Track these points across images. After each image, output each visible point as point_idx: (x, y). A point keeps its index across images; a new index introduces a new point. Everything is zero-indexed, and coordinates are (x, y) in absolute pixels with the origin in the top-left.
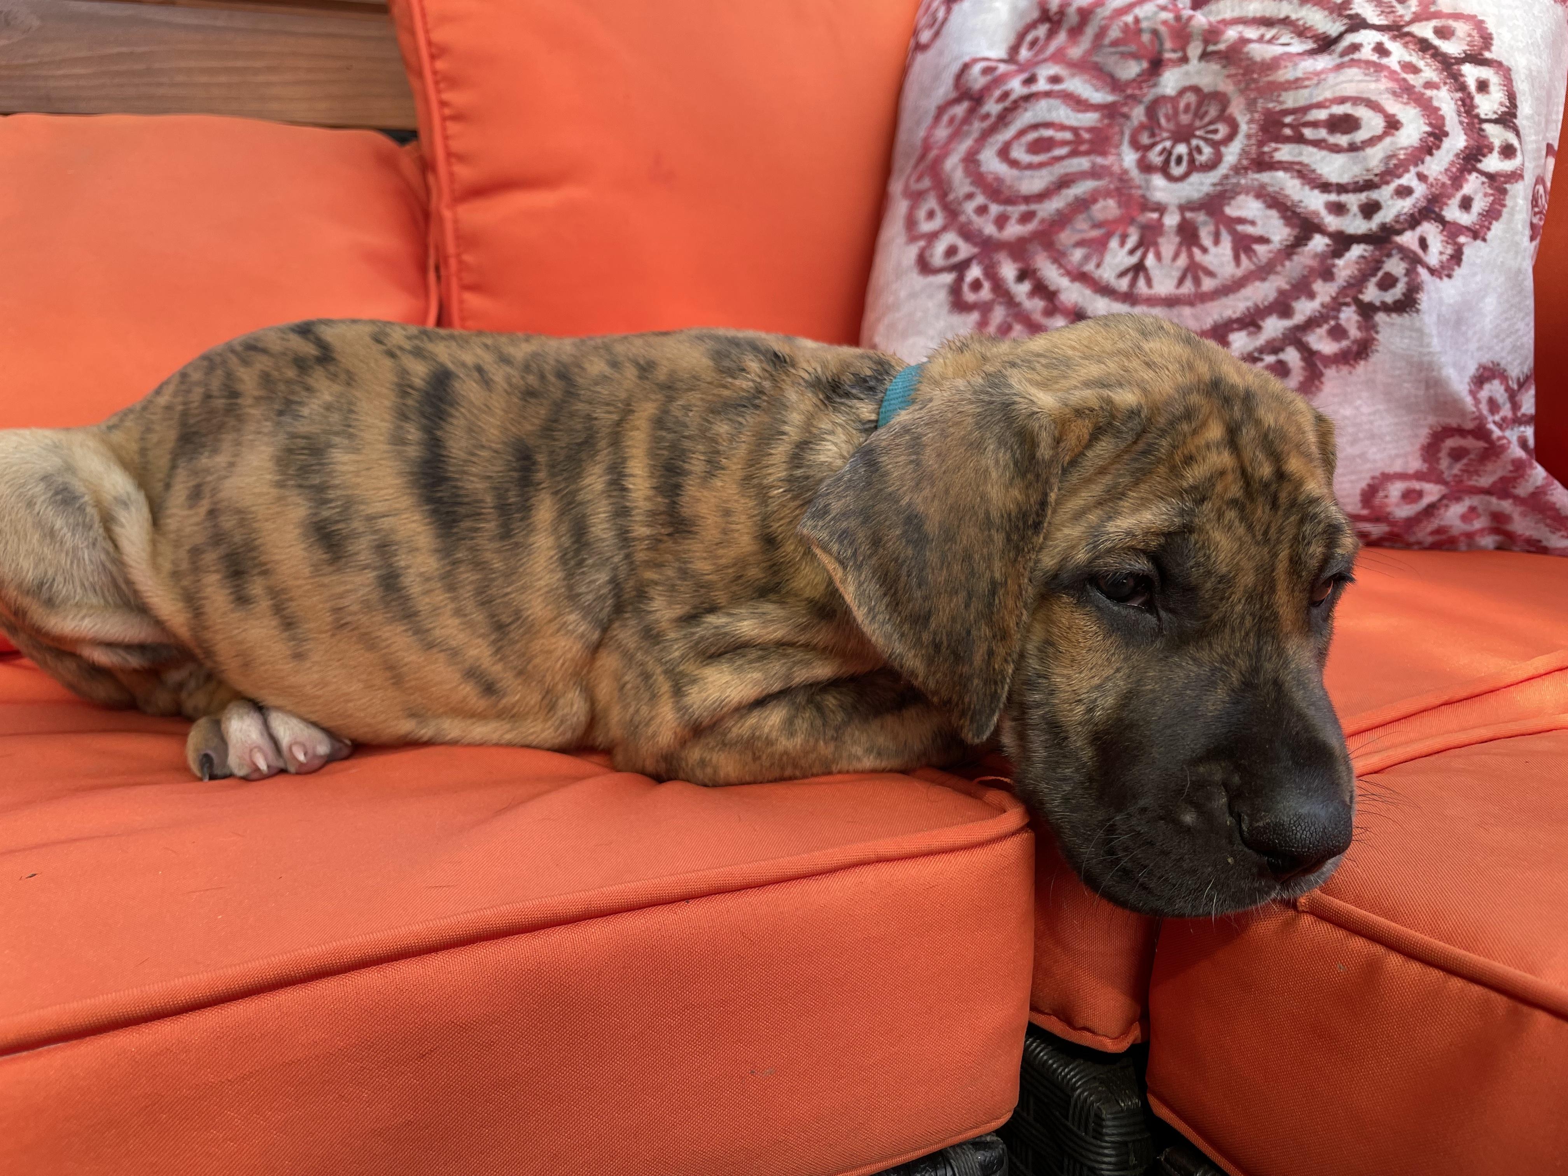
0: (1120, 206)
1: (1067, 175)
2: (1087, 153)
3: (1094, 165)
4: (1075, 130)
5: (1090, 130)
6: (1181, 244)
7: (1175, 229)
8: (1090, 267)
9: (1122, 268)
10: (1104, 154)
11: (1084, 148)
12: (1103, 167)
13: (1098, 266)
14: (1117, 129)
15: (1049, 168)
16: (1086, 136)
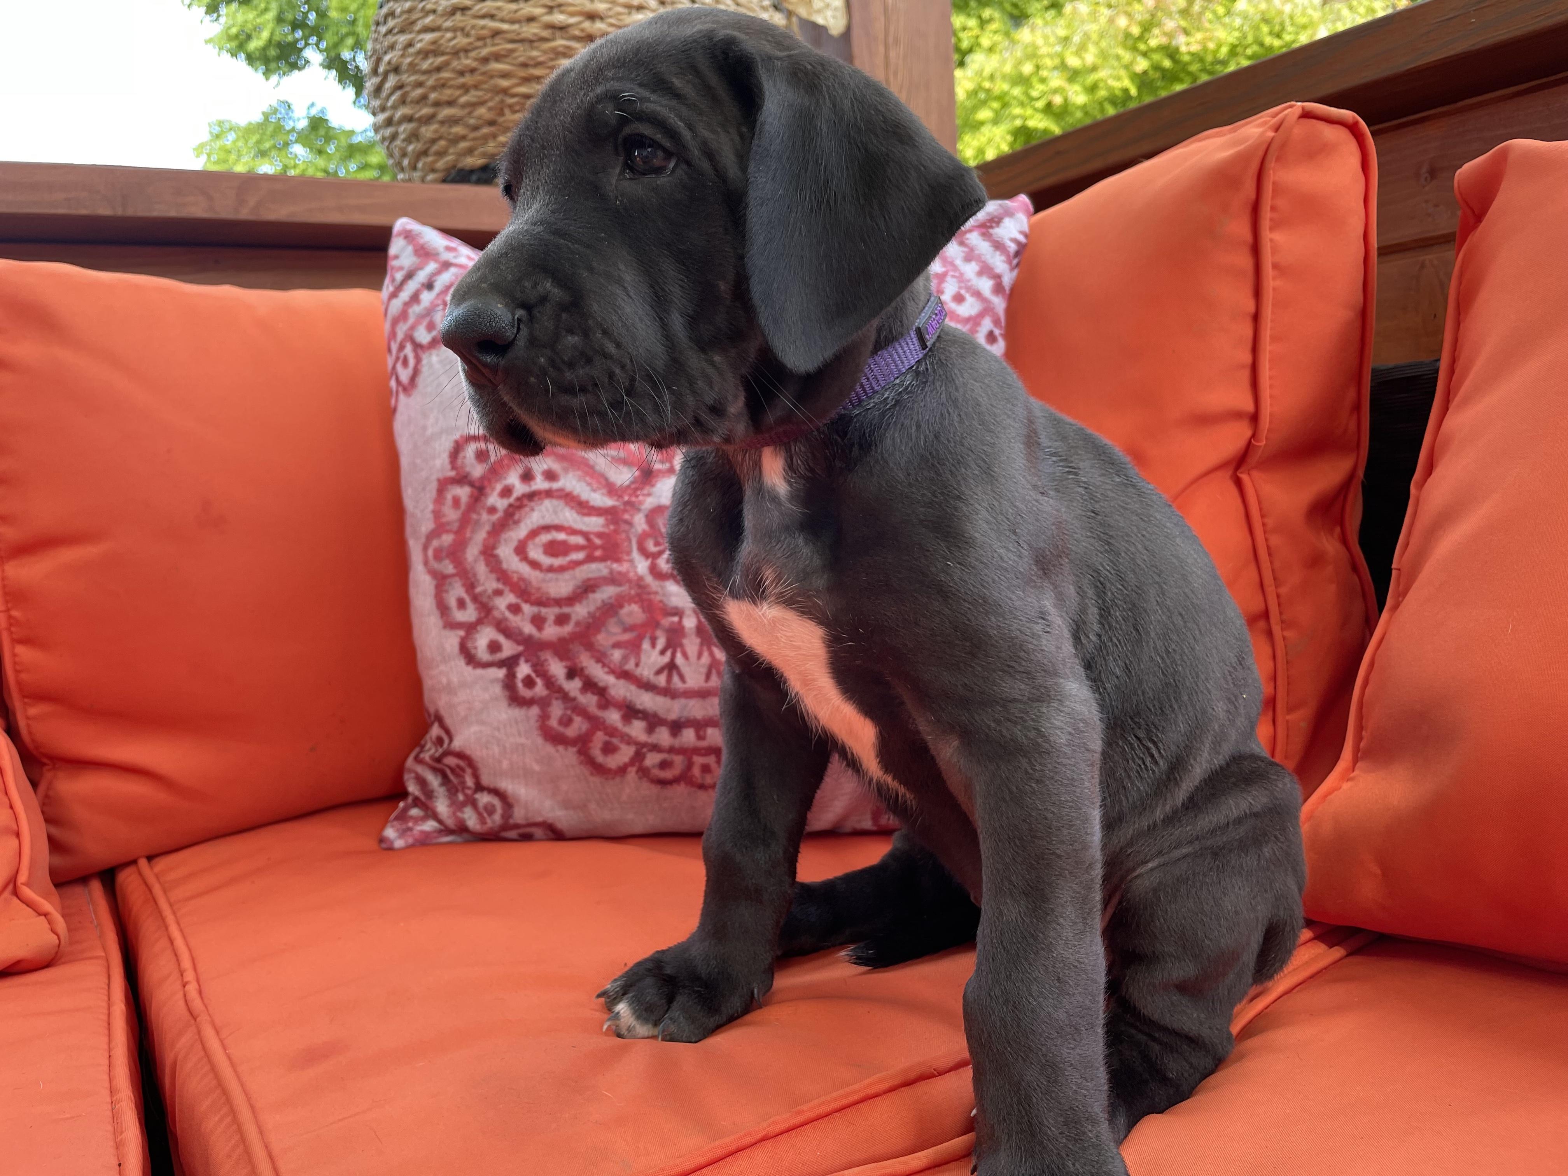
0: (644, 611)
1: (589, 579)
2: (602, 559)
3: (611, 572)
4: (585, 535)
5: (600, 535)
6: (702, 644)
7: (694, 630)
8: (630, 666)
9: (658, 666)
10: (618, 560)
11: (598, 553)
12: (620, 573)
13: (637, 665)
14: (623, 536)
15: (571, 572)
16: (598, 541)
